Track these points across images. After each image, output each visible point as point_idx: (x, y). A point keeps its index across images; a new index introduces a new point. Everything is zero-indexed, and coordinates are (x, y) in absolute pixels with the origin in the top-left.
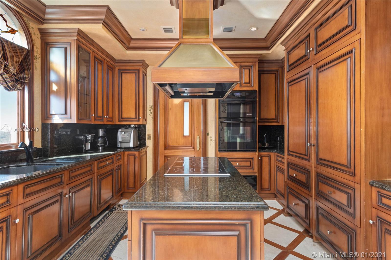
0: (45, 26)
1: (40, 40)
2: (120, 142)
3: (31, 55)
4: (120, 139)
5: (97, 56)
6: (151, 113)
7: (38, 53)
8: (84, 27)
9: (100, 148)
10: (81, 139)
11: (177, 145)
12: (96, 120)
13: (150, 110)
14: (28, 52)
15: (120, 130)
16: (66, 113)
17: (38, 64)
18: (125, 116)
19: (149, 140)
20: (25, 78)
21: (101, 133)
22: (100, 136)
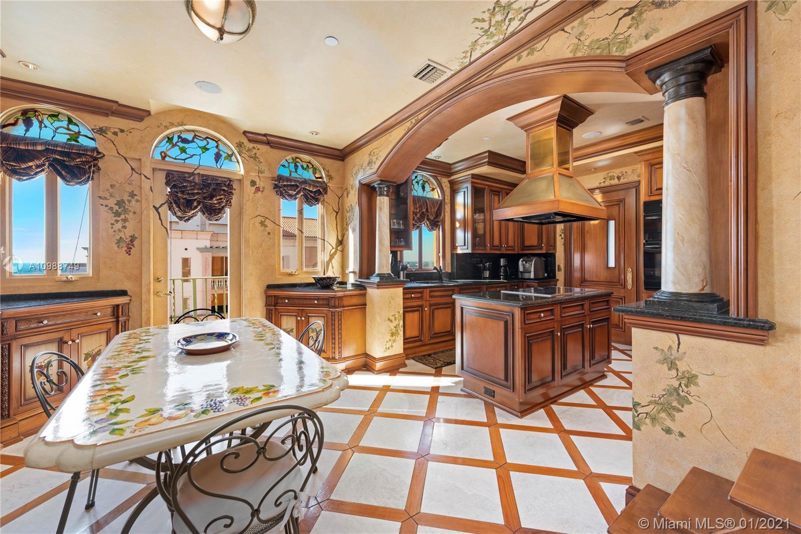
0: (453, 177)
1: (449, 189)
2: (521, 272)
3: (443, 203)
4: (521, 269)
5: (493, 189)
6: (562, 238)
7: (448, 200)
8: (476, 171)
9: (502, 277)
10: (481, 267)
11: (597, 280)
12: (491, 249)
13: (561, 235)
14: (441, 201)
15: (522, 260)
16: (465, 245)
17: (448, 208)
18: (527, 243)
19: (559, 272)
20: (438, 222)
21: (502, 262)
22: (502, 265)
